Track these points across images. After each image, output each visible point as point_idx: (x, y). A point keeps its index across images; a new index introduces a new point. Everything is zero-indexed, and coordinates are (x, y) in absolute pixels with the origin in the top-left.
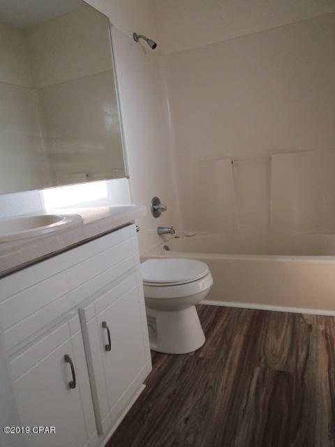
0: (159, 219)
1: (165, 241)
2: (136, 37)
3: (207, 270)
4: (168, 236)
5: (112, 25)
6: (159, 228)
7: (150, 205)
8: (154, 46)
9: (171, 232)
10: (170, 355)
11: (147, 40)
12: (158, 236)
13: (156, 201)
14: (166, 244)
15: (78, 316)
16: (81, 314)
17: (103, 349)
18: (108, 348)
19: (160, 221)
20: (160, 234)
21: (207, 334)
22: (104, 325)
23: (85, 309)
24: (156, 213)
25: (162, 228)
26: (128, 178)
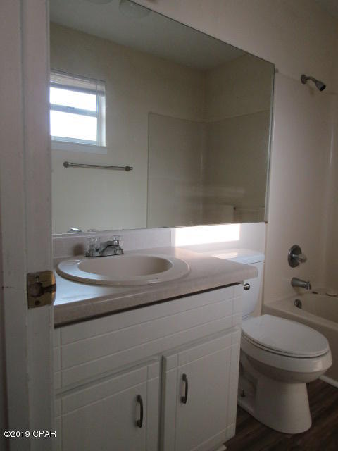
0: (295, 269)
1: (300, 294)
2: (304, 79)
3: (327, 349)
4: (303, 290)
5: (277, 71)
6: (294, 279)
7: (287, 252)
8: (323, 88)
9: (307, 286)
10: (264, 426)
11: (316, 81)
12: (291, 287)
13: (296, 250)
14: (299, 298)
15: (158, 363)
16: (163, 361)
17: (178, 400)
18: (184, 400)
19: (296, 272)
20: (293, 285)
21: (315, 421)
22: (184, 377)
23: (168, 358)
24: (293, 262)
25: (298, 280)
26: (266, 222)
